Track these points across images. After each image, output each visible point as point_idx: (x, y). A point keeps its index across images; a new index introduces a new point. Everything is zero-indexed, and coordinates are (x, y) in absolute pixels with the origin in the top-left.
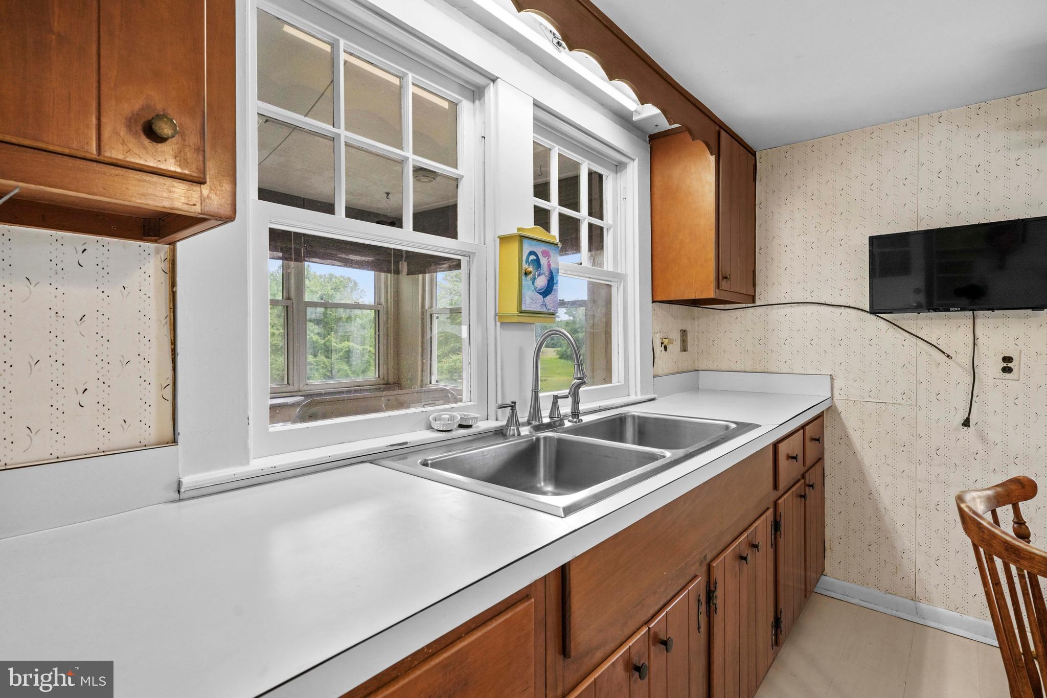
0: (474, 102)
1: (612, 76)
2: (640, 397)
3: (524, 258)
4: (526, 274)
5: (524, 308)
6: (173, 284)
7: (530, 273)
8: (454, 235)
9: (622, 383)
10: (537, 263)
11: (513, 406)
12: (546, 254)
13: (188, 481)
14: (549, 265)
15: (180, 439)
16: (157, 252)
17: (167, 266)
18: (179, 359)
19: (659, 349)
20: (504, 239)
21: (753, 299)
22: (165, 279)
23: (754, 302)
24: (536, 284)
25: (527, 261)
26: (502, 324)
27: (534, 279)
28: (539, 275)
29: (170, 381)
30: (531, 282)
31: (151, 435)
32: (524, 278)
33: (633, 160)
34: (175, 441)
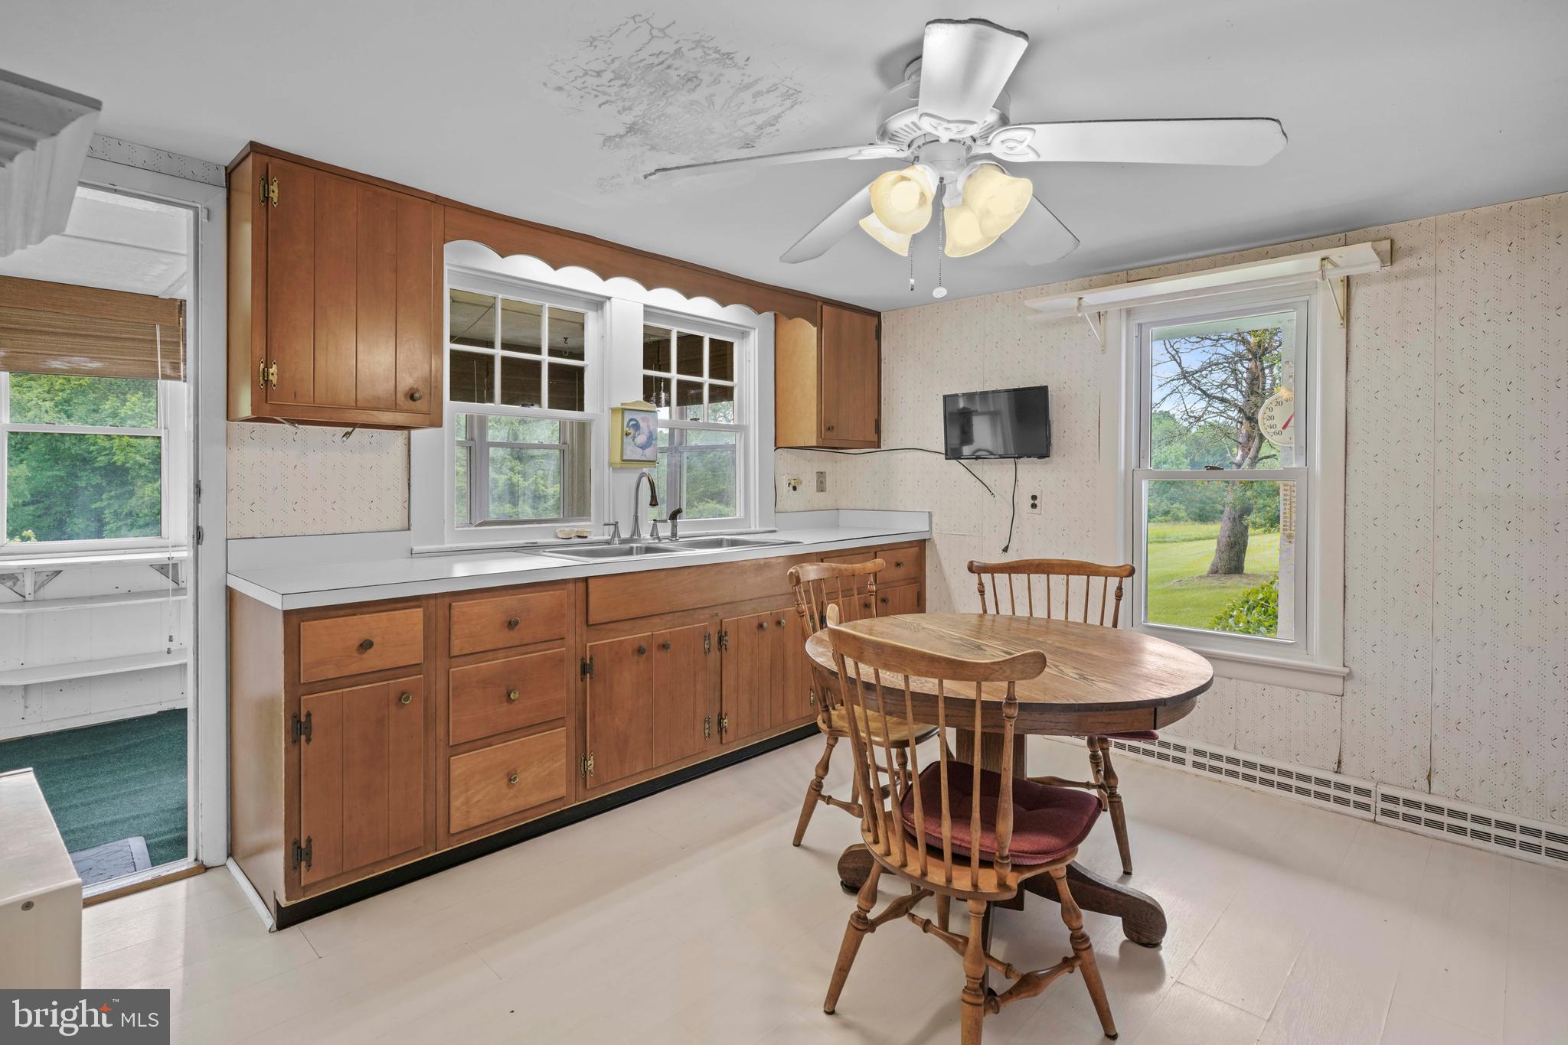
0: (597, 311)
1: (689, 295)
2: (758, 529)
3: (625, 424)
4: (627, 434)
5: (625, 458)
6: (409, 450)
7: (630, 434)
8: (581, 409)
9: (743, 517)
10: (637, 427)
11: (616, 524)
12: (644, 419)
13: (416, 549)
14: (648, 426)
15: (412, 528)
16: (402, 434)
17: (406, 442)
18: (412, 488)
19: (784, 489)
20: (614, 410)
21: (877, 444)
22: (405, 448)
23: (879, 447)
24: (636, 440)
25: (628, 426)
26: (613, 469)
27: (634, 437)
28: (639, 434)
29: (407, 499)
30: (631, 440)
31: (398, 525)
32: (625, 437)
33: (755, 329)
34: (409, 529)
